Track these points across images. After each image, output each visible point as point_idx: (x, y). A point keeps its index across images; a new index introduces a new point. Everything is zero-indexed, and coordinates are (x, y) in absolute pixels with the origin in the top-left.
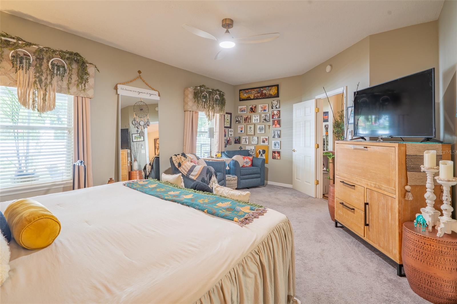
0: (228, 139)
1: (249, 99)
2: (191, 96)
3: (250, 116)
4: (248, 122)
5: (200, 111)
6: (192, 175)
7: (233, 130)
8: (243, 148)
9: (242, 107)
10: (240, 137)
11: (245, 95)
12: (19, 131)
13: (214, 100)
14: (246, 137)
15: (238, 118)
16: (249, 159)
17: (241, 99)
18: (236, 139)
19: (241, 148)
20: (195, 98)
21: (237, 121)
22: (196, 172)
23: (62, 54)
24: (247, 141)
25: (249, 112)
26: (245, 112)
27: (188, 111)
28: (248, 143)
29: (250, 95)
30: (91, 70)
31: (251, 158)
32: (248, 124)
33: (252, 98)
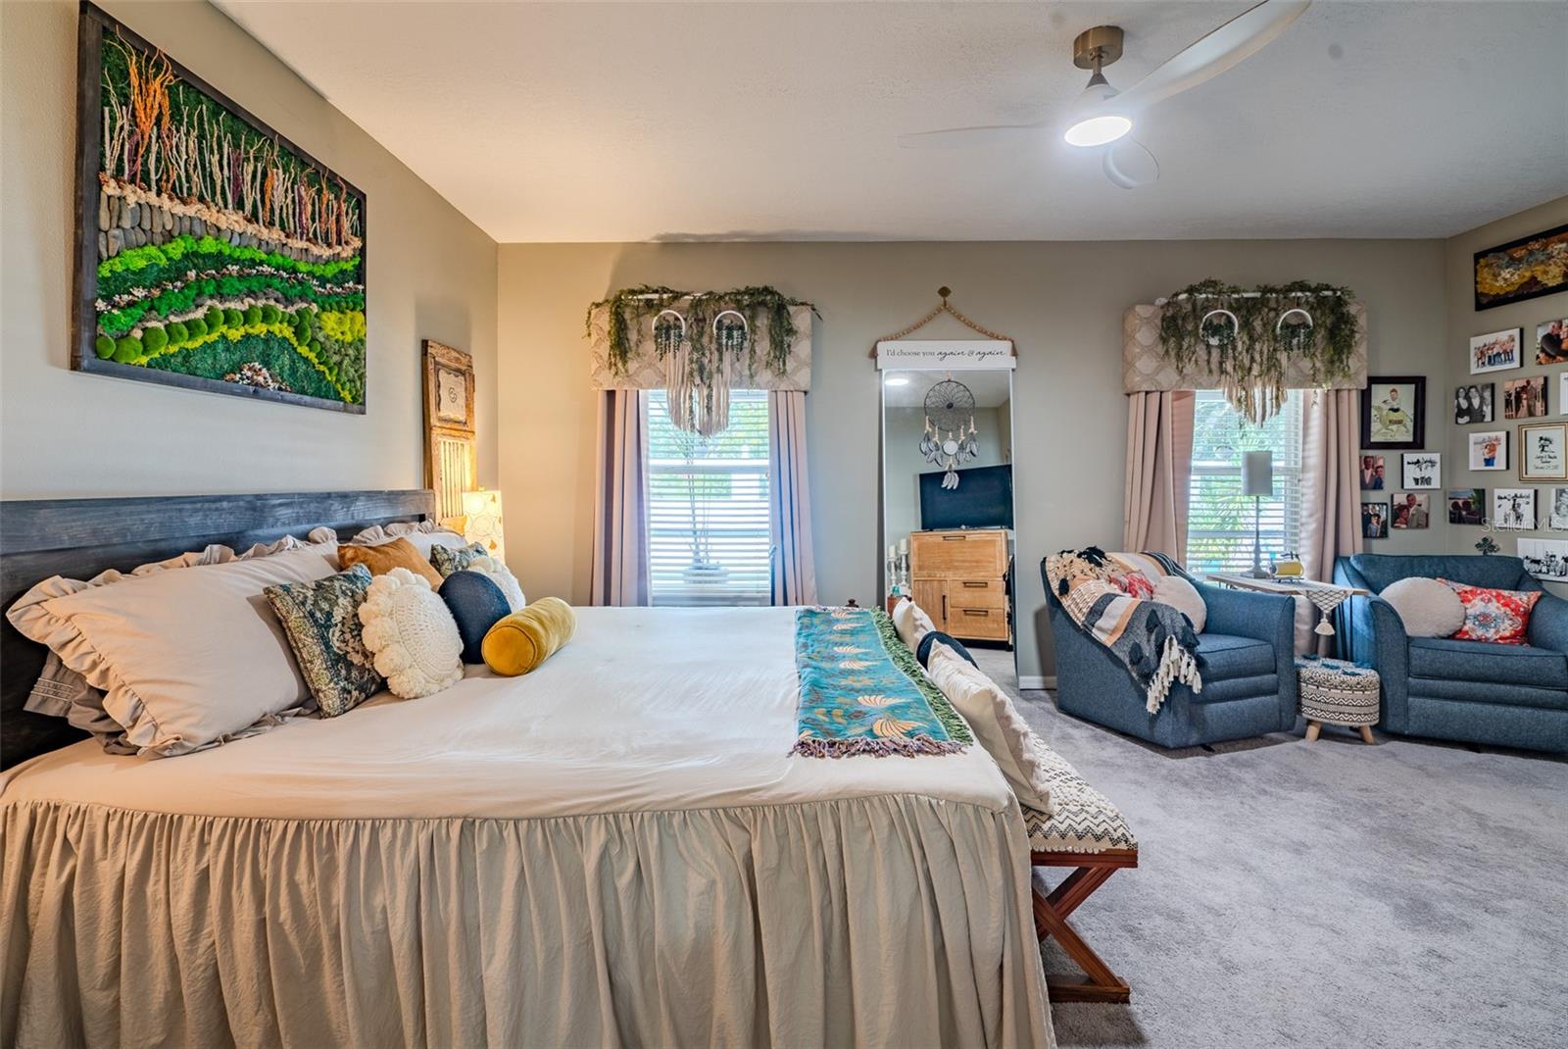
0: (1401, 499)
1: (1531, 290)
2: (1146, 336)
3: (1542, 381)
4: (1531, 414)
5: (1200, 386)
6: (1100, 629)
7: (1436, 457)
8: (1501, 546)
9: (1489, 339)
10: (1481, 494)
11: (1506, 274)
12: (696, 476)
13: (1278, 331)
14: (1519, 492)
15: (1468, 398)
16: (1506, 605)
17: (1485, 301)
18: (1460, 502)
19: (1486, 544)
20: (1164, 340)
21: (1461, 413)
22: (1114, 617)
23: (736, 298)
24: (1527, 510)
25: (1535, 362)
26: (1511, 360)
27: (1138, 392)
28: (1528, 521)
29: (1540, 268)
30: (801, 320)
31: (1524, 598)
32: (1531, 425)
33: (1551, 284)
